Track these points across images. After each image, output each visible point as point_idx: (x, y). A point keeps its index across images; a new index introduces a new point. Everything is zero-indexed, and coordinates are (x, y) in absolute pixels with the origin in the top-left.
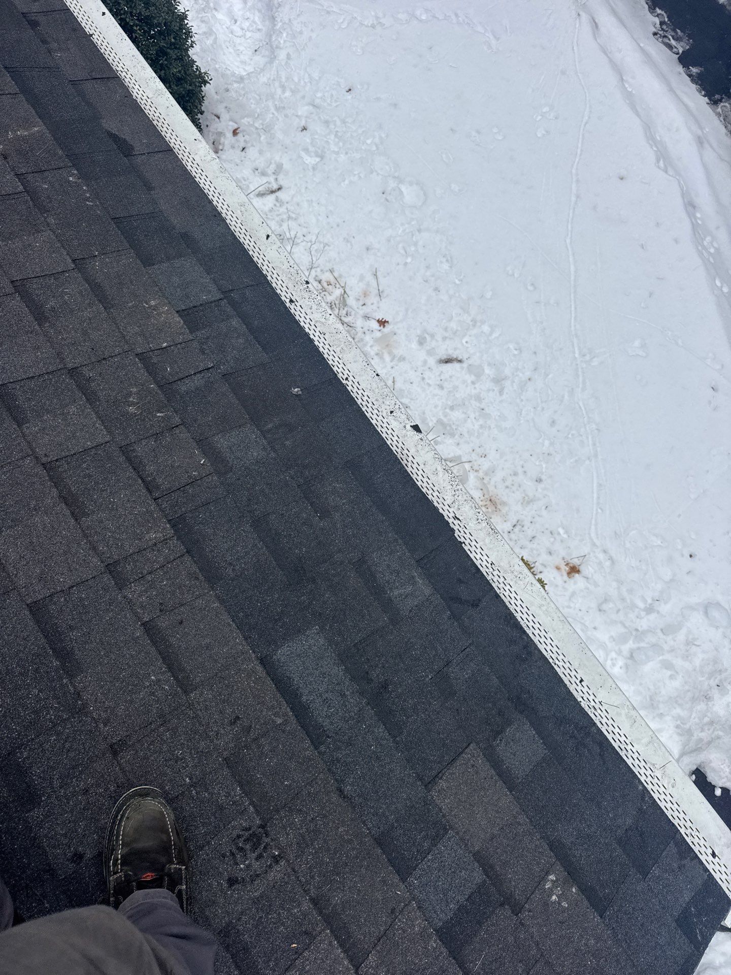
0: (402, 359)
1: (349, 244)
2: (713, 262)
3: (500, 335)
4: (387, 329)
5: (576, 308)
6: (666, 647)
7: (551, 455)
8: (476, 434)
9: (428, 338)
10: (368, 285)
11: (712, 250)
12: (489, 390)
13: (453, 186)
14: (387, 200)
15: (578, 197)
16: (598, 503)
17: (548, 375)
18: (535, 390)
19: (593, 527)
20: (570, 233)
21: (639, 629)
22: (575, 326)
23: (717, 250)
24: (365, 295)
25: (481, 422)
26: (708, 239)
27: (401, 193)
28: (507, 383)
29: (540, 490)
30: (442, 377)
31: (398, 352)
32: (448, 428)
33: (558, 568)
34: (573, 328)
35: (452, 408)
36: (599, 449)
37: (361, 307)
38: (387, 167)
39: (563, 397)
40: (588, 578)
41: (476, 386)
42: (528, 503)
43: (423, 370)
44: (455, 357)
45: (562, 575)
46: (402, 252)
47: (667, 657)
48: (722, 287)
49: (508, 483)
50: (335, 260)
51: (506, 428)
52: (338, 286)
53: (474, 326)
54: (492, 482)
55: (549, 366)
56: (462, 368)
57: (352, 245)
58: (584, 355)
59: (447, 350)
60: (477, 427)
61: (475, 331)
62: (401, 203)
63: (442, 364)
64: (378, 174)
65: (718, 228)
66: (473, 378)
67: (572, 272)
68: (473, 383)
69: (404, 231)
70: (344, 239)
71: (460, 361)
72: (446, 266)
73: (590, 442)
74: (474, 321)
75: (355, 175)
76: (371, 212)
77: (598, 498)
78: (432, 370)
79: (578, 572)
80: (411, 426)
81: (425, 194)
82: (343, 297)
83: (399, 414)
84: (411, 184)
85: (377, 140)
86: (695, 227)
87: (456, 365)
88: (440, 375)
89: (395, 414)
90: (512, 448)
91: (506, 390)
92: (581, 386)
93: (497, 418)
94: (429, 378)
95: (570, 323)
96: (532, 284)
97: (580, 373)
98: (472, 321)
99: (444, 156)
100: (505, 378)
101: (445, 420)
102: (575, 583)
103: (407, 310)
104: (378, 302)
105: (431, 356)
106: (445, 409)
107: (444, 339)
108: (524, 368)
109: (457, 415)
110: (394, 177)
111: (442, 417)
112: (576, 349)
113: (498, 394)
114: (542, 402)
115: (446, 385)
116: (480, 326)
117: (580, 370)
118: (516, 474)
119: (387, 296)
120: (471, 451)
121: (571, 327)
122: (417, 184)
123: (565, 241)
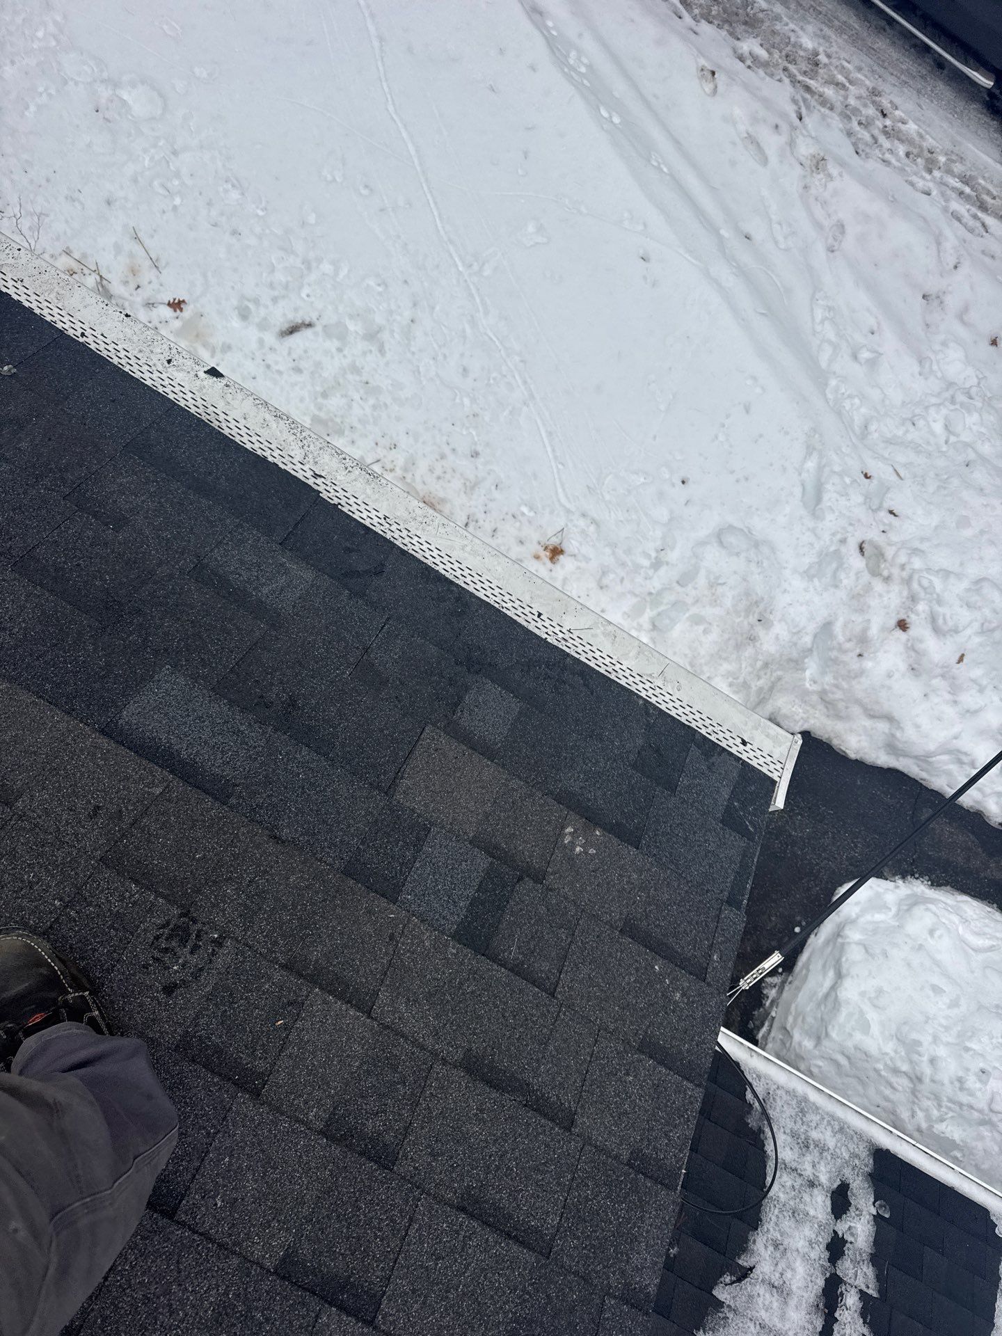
0: (227, 348)
1: (76, 204)
2: (588, 85)
3: (349, 271)
4: (188, 312)
5: (436, 203)
6: (689, 600)
7: (477, 415)
8: (371, 420)
9: (251, 306)
10: (131, 255)
11: (583, 70)
12: (364, 353)
13: (197, 70)
14: (108, 120)
15: (381, 39)
16: (556, 458)
17: (433, 308)
18: (426, 334)
19: (560, 490)
20: (389, 96)
21: (653, 591)
22: (443, 227)
23: (590, 67)
24: (134, 272)
25: (372, 401)
26: (573, 54)
27: (124, 102)
28: (385, 336)
29: (480, 467)
30: (294, 356)
31: (218, 340)
32: (330, 424)
33: (537, 557)
34: (442, 232)
35: (325, 395)
36: (532, 386)
37: (135, 293)
38: (85, 68)
39: (464, 331)
40: (575, 556)
41: (346, 352)
42: (473, 488)
43: (264, 354)
44: (300, 322)
45: (544, 564)
46: (161, 191)
47: (694, 610)
48: (611, 117)
49: (438, 472)
50: (65, 233)
51: (407, 399)
52: (86, 271)
53: (309, 268)
54: (418, 479)
55: (431, 294)
56: (316, 334)
57: (81, 203)
58: (471, 266)
59: (284, 315)
60: (368, 411)
61: (313, 277)
62: (130, 117)
63: (286, 338)
64: (76, 83)
65: (580, 35)
66: (336, 343)
67: (413, 152)
68: (340, 350)
69: (152, 159)
70: (66, 198)
71: (310, 325)
72: (235, 195)
73: (520, 382)
74: (307, 263)
75: (41, 94)
76: (89, 145)
77: (553, 451)
78: (275, 350)
79: (562, 552)
80: (205, 372)
81: (161, 95)
82: (103, 286)
83: (181, 360)
84: (133, 85)
85: (51, 28)
86: (551, 42)
87: (308, 333)
88: (289, 354)
89: (175, 363)
90: (425, 422)
91: (387, 347)
92: (481, 309)
93: (390, 388)
94: (277, 363)
95: (436, 226)
96: (366, 186)
97: (474, 291)
98: (303, 263)
99: (165, 27)
100: (380, 329)
101: (322, 415)
102: (563, 567)
103: (205, 276)
104: (158, 277)
105: (265, 330)
106: (316, 399)
107: (275, 300)
108: (399, 307)
109: (335, 403)
110: (103, 81)
111: (317, 413)
112: (457, 259)
113: (379, 355)
114: (440, 347)
115: (303, 364)
116: (318, 267)
117: (472, 287)
118: (443, 457)
119: (167, 264)
120: (373, 445)
121: (438, 231)
122: (143, 83)
123: (387, 110)
